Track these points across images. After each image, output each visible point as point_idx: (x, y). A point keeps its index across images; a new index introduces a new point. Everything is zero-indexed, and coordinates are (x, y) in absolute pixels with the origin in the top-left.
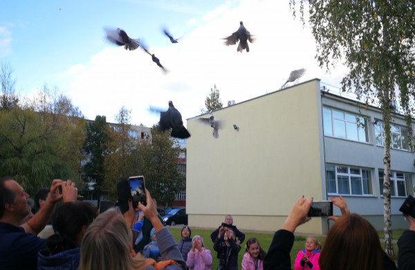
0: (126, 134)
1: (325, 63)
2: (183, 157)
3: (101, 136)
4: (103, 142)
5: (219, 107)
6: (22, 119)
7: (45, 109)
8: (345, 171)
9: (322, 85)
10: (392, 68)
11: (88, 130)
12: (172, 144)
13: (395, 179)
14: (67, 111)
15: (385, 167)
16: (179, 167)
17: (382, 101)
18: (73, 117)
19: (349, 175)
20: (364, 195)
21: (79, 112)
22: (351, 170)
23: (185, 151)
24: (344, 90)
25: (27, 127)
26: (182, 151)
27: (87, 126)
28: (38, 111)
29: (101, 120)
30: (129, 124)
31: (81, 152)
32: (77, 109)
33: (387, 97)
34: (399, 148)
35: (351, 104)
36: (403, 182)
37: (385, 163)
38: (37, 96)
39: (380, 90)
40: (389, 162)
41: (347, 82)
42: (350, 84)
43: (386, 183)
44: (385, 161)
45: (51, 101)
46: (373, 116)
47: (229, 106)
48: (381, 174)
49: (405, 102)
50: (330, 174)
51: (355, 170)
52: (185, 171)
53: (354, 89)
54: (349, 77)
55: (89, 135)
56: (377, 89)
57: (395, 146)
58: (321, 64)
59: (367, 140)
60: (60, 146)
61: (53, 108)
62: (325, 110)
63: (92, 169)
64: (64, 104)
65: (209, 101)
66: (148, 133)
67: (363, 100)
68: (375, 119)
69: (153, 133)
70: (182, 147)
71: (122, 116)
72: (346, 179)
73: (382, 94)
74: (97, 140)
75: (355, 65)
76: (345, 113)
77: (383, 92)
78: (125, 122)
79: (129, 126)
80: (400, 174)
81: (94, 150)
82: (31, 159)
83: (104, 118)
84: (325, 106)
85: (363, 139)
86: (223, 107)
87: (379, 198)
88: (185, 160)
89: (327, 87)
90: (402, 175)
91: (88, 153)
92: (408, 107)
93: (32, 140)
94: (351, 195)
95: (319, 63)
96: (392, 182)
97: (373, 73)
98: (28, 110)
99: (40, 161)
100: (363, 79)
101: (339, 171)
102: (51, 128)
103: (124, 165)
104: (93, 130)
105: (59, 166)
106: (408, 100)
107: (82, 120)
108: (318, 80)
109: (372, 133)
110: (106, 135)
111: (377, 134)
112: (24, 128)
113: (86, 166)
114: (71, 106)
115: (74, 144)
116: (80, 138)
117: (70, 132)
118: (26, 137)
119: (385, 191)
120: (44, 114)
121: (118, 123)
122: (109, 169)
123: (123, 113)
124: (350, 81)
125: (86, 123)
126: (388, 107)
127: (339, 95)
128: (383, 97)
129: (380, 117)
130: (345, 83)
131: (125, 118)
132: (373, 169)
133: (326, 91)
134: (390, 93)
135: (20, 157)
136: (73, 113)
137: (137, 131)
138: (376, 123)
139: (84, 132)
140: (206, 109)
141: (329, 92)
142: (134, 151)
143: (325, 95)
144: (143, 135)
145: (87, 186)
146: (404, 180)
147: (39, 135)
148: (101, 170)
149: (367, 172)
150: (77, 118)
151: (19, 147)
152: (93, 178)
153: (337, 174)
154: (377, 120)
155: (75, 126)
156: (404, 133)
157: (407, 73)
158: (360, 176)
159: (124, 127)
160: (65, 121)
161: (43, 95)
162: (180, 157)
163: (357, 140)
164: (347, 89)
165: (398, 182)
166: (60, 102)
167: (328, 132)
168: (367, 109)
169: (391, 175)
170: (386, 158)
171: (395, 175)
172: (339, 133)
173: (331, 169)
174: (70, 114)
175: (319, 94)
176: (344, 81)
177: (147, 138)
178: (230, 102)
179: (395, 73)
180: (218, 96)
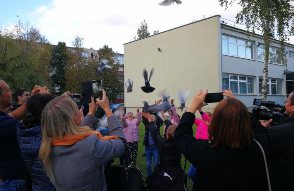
0: (80, 55)
1: (225, 3)
2: (122, 70)
3: (62, 56)
4: (64, 60)
5: (147, 35)
6: (3, 44)
7: (20, 37)
8: (236, 78)
9: (221, 20)
10: (273, 7)
11: (53, 52)
12: (114, 61)
13: (270, 83)
14: (37, 38)
15: (264, 75)
16: (119, 77)
17: (265, 30)
18: (41, 43)
19: (239, 81)
20: (248, 94)
21: (45, 39)
22: (240, 78)
23: (123, 66)
24: (238, 23)
25: (8, 50)
26: (121, 66)
27: (52, 49)
28: (15, 38)
29: (62, 45)
30: (82, 47)
31: (49, 67)
32: (44, 37)
33: (268, 27)
34: (274, 63)
35: (242, 33)
36: (275, 85)
37: (264, 72)
38: (14, 28)
39: (264, 22)
40: (267, 71)
41: (240, 17)
42: (242, 18)
43: (264, 85)
44: (265, 71)
45: (25, 31)
46: (257, 41)
47: (155, 34)
48: (261, 80)
49: (281, 31)
50: (225, 80)
51: (243, 78)
52: (123, 80)
53: (245, 21)
54: (242, 13)
55: (54, 55)
56: (262, 21)
57: (271, 62)
58: (222, 3)
59: (252, 57)
60: (33, 63)
61: (26, 36)
62: (223, 36)
63: (57, 79)
64: (34, 34)
65: (139, 31)
66: (96, 54)
67: (251, 30)
68: (258, 43)
69: (99, 54)
70: (121, 64)
71: (77, 42)
72: (236, 83)
73: (265, 25)
74: (60, 59)
75: (247, 4)
76: (238, 39)
77: (265, 23)
78: (80, 47)
79: (82, 49)
80: (273, 80)
81: (58, 65)
82: (13, 71)
83: (64, 44)
84: (223, 34)
85: (249, 57)
86: (151, 35)
87: (258, 96)
88: (123, 72)
89: (225, 21)
90: (275, 81)
91: (54, 67)
92: (282, 34)
93: (12, 59)
94: (239, 94)
95: (220, 3)
96: (268, 85)
97: (259, 10)
98: (8, 37)
99: (19, 73)
100: (252, 14)
101: (231, 78)
102: (26, 50)
103: (80, 75)
104: (57, 52)
105: (33, 76)
106: (283, 28)
107: (48, 45)
108: (219, 16)
109: (256, 52)
110: (66, 55)
111: (259, 54)
112: (6, 51)
113: (52, 77)
114: (40, 35)
115: (43, 62)
116: (47, 58)
117: (40, 53)
118: (8, 56)
119: (263, 90)
120: (20, 41)
121: (74, 47)
122: (69, 78)
123: (78, 40)
124: (242, 16)
125: (51, 47)
126: (268, 34)
127: (233, 26)
128: (265, 27)
129: (262, 42)
130: (239, 18)
131: (79, 43)
132: (255, 77)
133: (224, 24)
134: (270, 24)
135: (5, 71)
136: (42, 40)
137: (88, 53)
138: (259, 46)
139: (50, 53)
140: (138, 37)
141: (227, 24)
142: (86, 66)
143: (224, 26)
144: (92, 55)
145: (54, 90)
146: (276, 84)
147: (17, 55)
148: (64, 79)
149: (251, 79)
150: (44, 43)
151: (3, 63)
152: (58, 85)
153: (230, 80)
154: (260, 44)
155: (43, 49)
156: (278, 52)
157: (284, 10)
158: (246, 81)
159: (79, 50)
160: (36, 46)
161: (19, 27)
162: (119, 70)
163: (245, 58)
164: (240, 22)
165: (272, 85)
166: (31, 32)
167: (225, 52)
168: (253, 36)
169: (267, 81)
170: (265, 69)
171: (270, 80)
172: (232, 53)
173: (226, 77)
174: (39, 41)
175: (220, 26)
176: (238, 16)
177: (96, 57)
178: (155, 31)
179: (275, 10)
180: (146, 27)
